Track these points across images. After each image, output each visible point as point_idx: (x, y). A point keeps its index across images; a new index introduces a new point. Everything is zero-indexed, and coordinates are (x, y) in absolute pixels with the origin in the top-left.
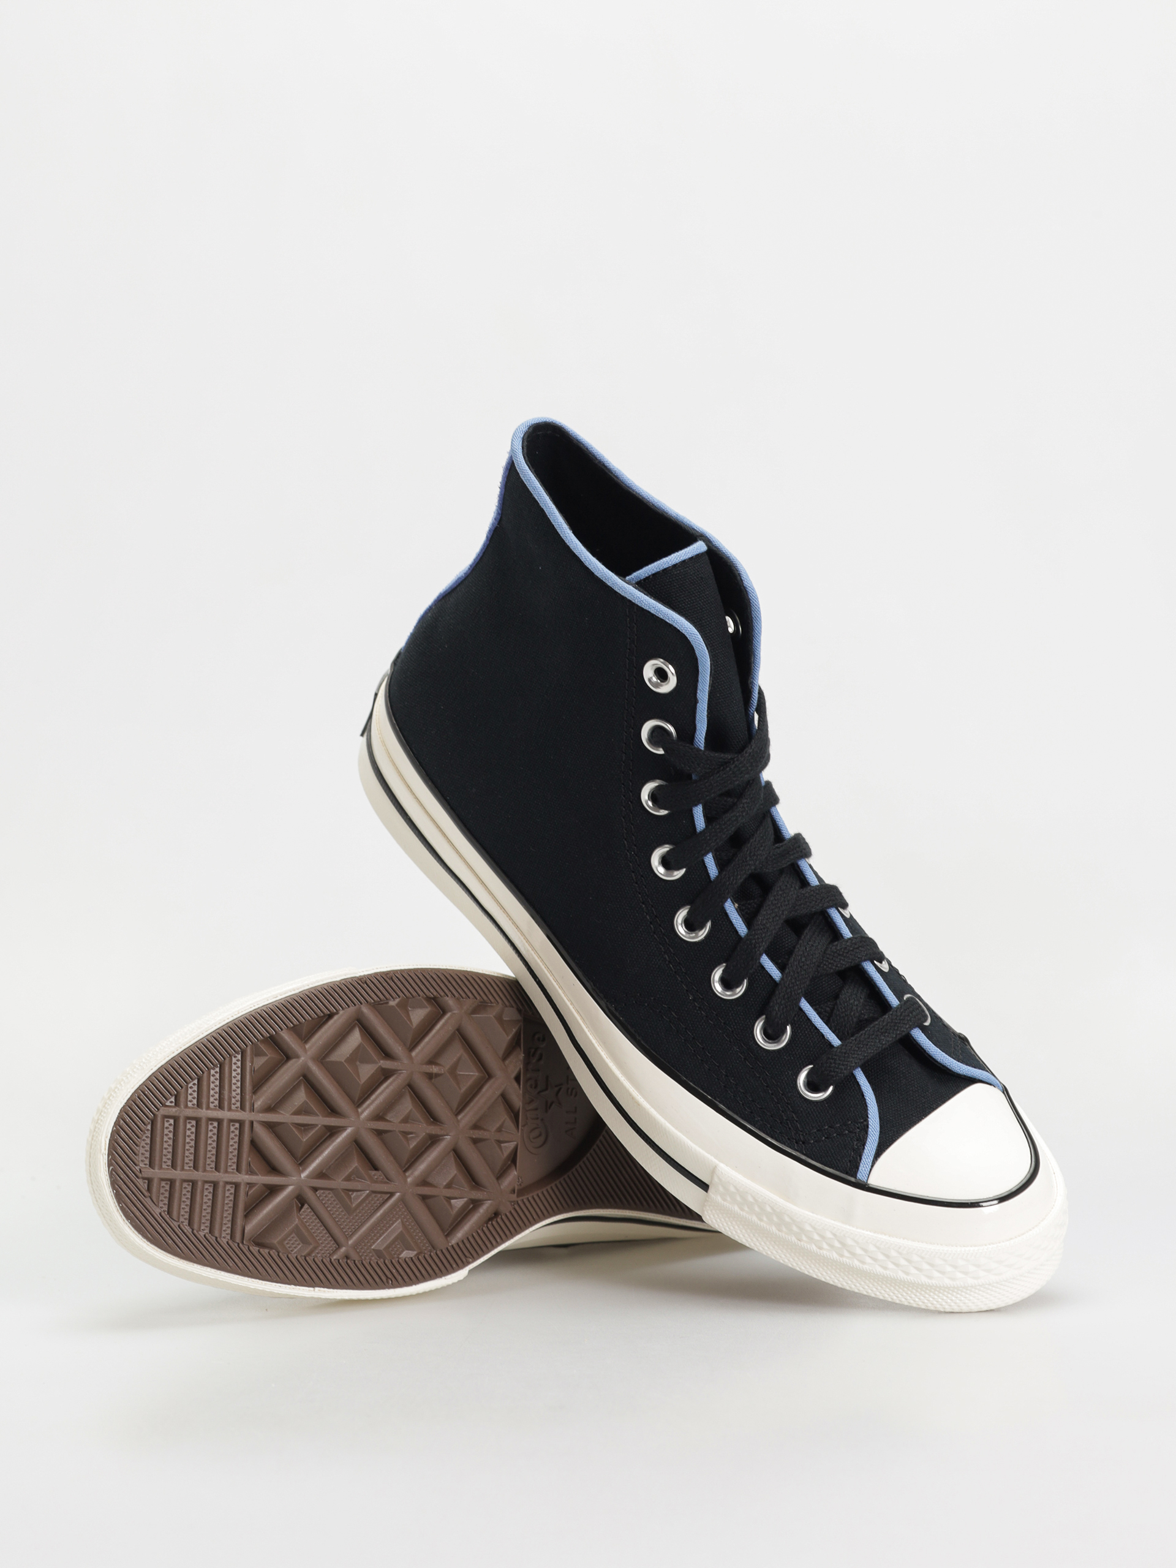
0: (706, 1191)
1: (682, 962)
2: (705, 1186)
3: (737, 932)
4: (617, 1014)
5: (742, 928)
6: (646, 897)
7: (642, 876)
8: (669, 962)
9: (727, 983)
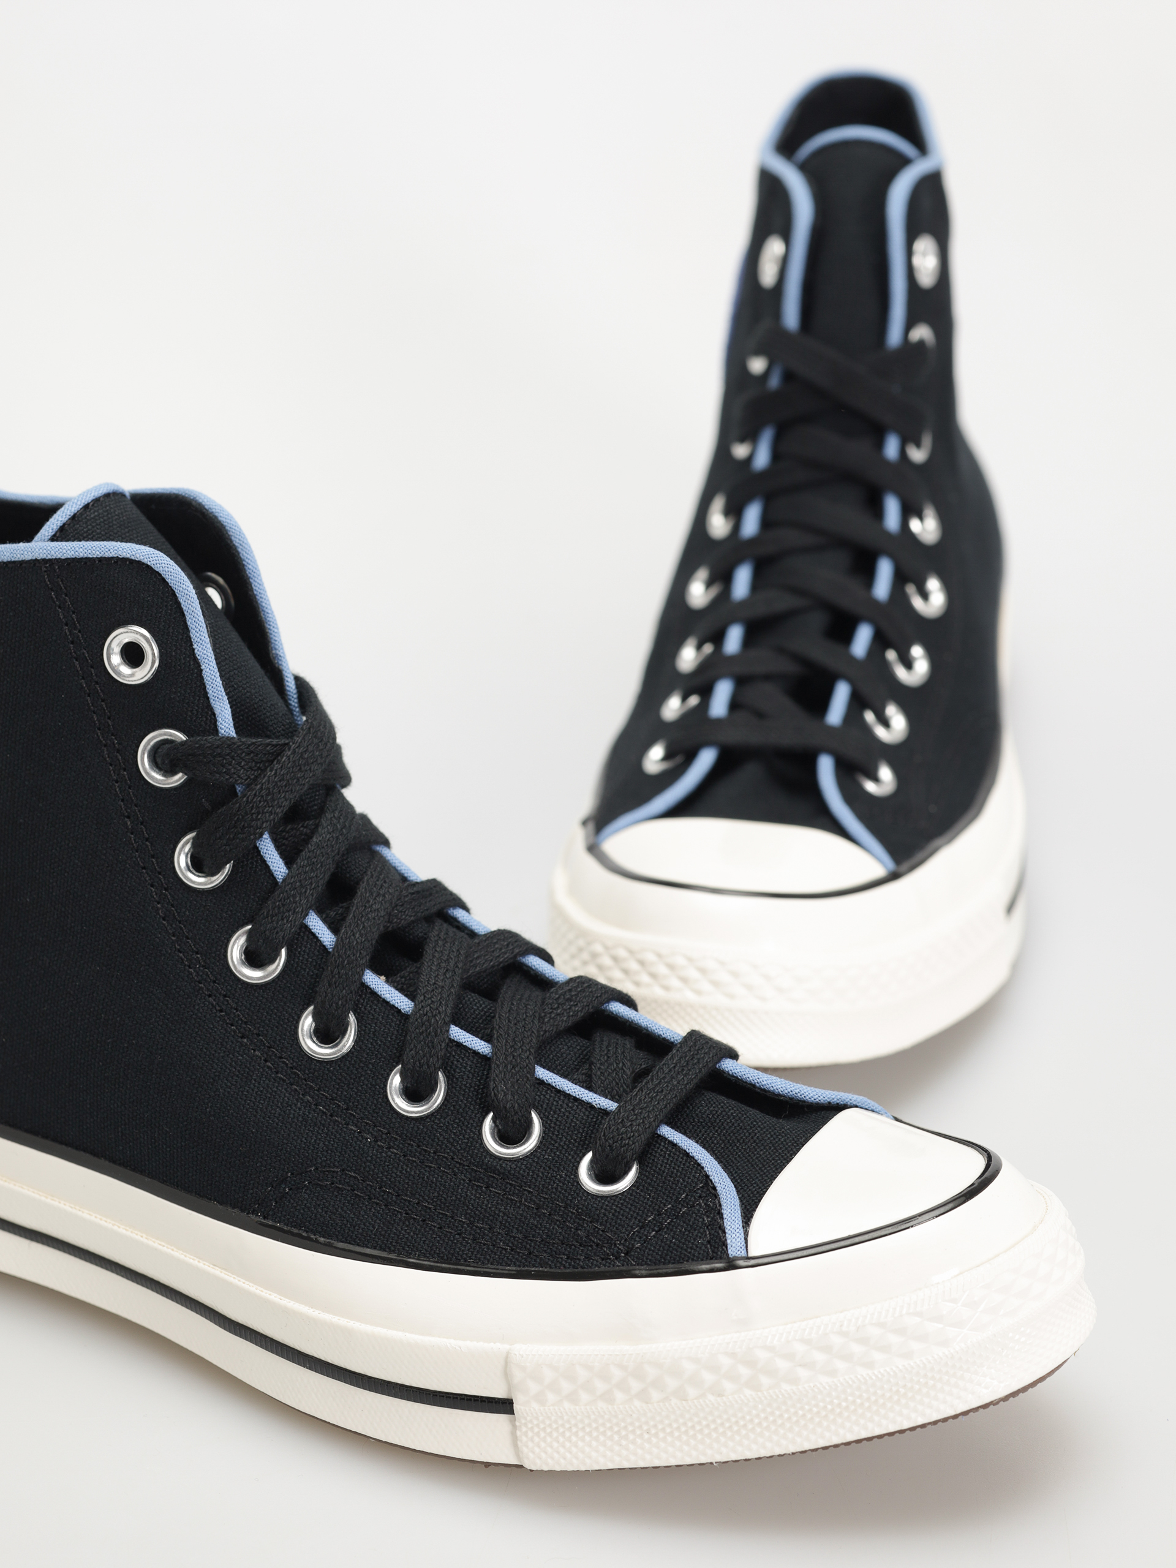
0: (511, 1411)
1: (334, 1095)
2: (504, 1406)
3: (399, 1011)
4: (270, 1223)
5: (403, 1003)
6: (244, 1026)
7: (225, 996)
8: (316, 1105)
9: (413, 1094)
